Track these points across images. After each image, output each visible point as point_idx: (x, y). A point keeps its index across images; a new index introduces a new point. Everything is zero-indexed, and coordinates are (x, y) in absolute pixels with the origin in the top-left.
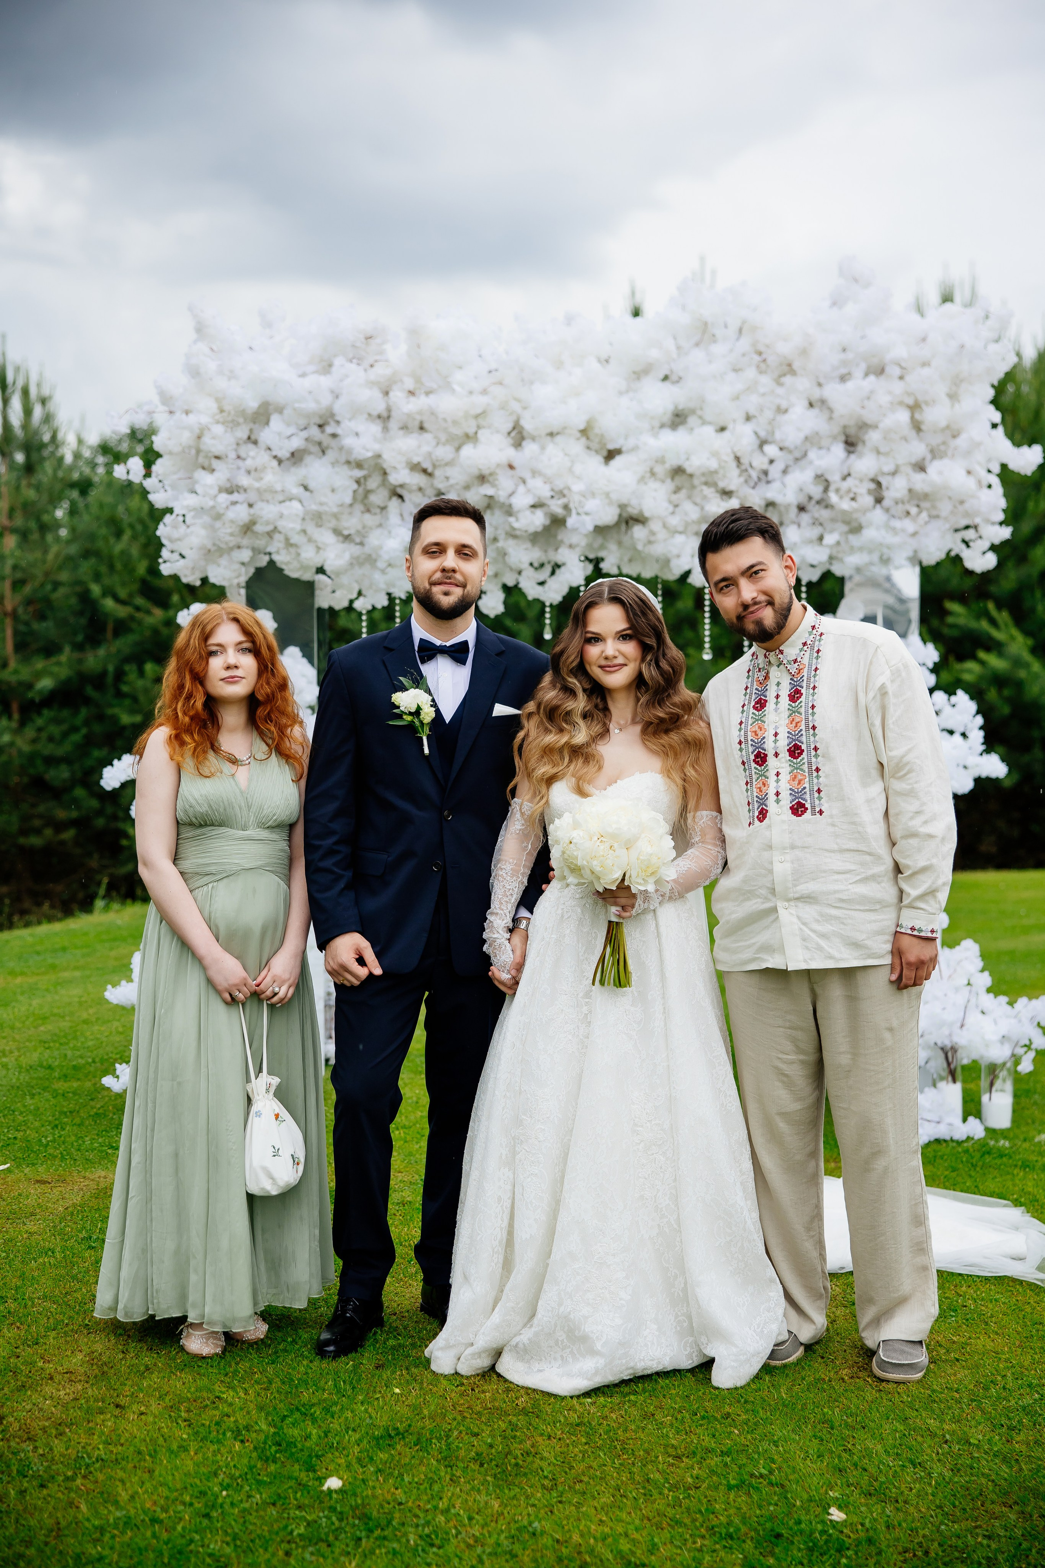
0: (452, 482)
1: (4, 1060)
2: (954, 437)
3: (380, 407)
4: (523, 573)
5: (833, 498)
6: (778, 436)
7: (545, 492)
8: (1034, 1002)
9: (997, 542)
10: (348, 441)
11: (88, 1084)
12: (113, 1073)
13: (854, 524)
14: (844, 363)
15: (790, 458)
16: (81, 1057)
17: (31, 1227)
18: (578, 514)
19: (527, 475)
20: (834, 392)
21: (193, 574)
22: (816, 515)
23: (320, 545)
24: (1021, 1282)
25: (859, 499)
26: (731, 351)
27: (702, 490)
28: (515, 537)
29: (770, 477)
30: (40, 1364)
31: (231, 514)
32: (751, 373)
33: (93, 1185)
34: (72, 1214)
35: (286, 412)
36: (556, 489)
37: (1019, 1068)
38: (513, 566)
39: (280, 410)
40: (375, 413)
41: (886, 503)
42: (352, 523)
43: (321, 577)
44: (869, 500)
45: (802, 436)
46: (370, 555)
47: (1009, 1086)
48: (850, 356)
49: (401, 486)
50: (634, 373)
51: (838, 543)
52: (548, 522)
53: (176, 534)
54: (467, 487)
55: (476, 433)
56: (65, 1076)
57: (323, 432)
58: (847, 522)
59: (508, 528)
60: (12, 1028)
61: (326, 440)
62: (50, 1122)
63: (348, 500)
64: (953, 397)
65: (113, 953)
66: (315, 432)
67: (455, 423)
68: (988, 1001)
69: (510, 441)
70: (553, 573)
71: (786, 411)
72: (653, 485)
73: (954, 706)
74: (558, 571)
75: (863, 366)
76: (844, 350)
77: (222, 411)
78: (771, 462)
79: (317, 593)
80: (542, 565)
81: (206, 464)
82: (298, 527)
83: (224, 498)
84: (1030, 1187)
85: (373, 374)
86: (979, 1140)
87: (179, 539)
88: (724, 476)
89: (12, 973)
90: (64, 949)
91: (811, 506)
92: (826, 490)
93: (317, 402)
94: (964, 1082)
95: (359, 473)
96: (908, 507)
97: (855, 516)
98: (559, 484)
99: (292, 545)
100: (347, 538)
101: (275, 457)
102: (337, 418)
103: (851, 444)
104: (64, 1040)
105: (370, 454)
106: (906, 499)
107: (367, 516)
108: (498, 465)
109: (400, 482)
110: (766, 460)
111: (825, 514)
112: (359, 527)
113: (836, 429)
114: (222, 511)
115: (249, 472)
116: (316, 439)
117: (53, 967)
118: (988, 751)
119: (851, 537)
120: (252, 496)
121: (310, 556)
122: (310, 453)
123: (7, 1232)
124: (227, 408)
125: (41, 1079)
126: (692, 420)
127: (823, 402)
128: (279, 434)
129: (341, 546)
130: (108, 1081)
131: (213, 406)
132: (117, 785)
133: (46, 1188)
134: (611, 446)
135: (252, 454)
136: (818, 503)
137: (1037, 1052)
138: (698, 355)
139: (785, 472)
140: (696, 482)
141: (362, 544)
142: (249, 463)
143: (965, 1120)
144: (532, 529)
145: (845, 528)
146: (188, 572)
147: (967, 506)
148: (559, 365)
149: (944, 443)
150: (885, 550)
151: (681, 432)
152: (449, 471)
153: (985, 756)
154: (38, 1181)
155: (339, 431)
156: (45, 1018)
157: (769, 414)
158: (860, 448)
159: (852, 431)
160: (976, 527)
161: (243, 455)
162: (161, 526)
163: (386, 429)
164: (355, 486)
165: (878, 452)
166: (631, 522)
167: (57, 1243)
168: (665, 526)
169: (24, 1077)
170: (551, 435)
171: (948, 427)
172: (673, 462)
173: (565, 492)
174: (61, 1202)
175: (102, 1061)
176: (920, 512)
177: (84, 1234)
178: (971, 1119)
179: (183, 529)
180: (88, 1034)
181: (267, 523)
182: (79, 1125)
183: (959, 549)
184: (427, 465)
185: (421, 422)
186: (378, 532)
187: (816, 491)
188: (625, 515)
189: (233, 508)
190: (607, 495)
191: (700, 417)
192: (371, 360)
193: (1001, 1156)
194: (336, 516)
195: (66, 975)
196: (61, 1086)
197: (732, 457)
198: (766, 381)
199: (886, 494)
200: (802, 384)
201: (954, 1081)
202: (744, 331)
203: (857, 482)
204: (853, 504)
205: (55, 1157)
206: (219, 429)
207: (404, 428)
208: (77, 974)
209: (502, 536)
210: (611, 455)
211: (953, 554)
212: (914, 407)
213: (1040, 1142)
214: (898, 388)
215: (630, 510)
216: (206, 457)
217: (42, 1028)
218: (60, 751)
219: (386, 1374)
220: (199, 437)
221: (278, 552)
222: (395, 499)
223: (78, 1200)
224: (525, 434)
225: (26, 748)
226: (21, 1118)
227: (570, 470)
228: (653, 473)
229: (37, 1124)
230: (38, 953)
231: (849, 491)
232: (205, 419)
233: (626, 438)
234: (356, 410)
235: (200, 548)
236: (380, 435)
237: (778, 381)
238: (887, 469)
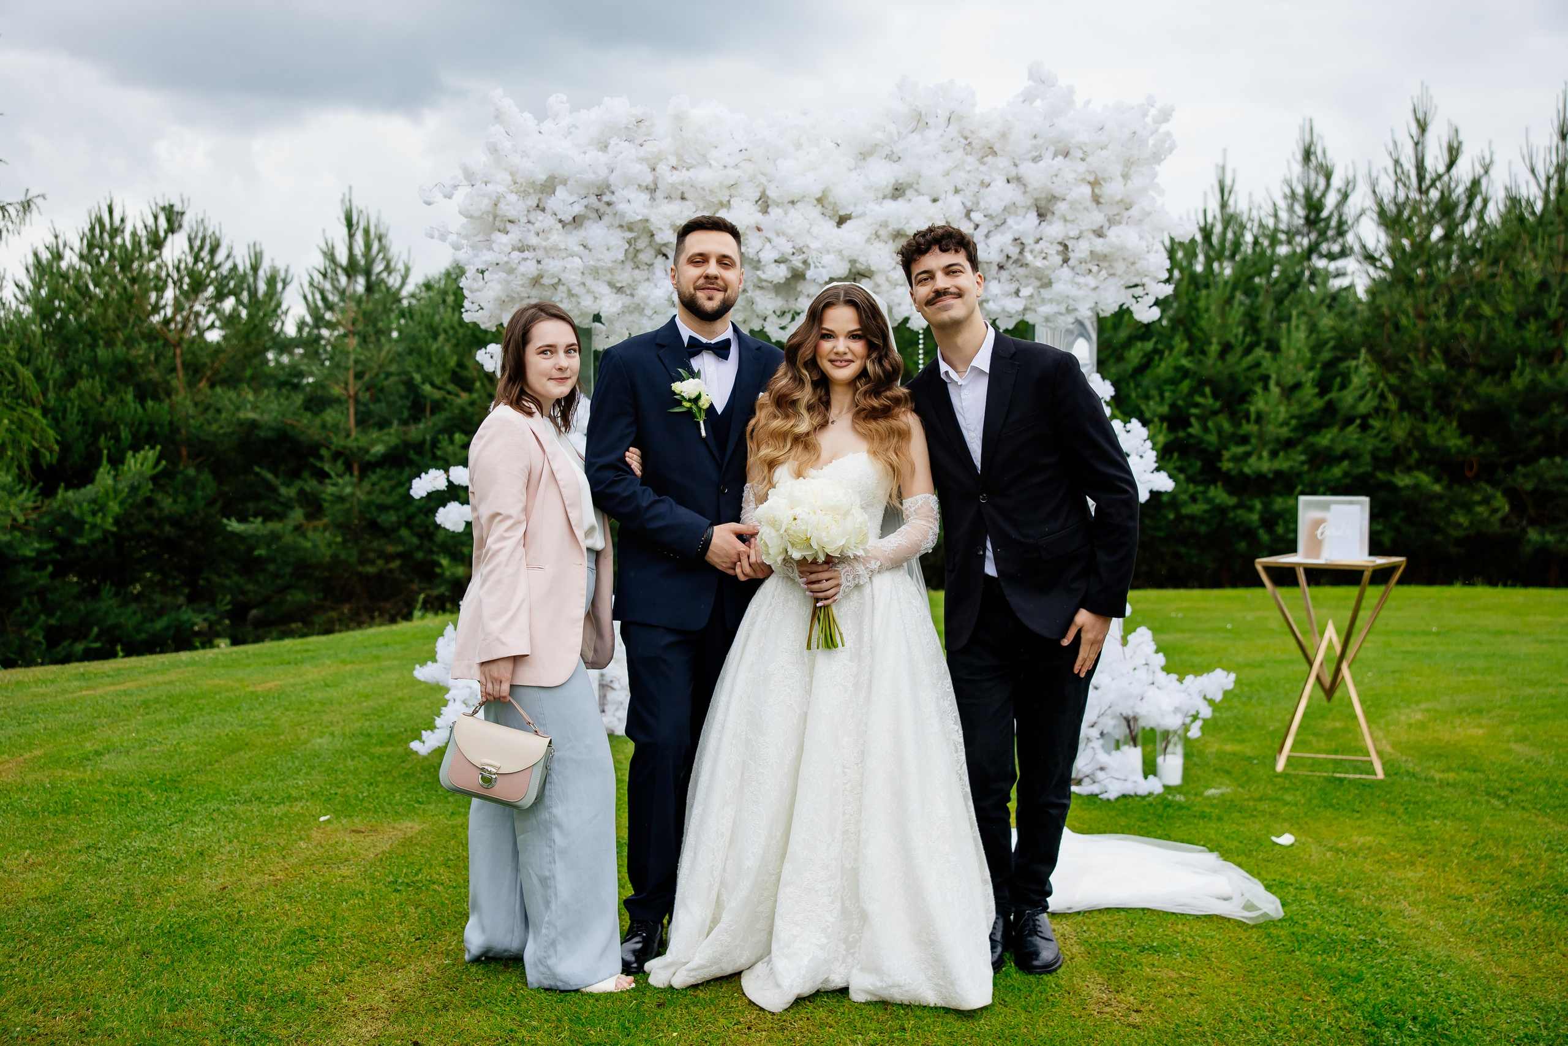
1: (332, 729)
2: (1127, 209)
3: (648, 179)
4: (768, 320)
5: (1028, 257)
6: (982, 205)
7: (788, 249)
8: (1199, 679)
9: (1161, 297)
10: (622, 207)
11: (400, 750)
12: (419, 737)
13: (1046, 280)
14: (1035, 147)
15: (992, 223)
16: (395, 727)
17: (344, 871)
18: (816, 267)
19: (772, 235)
20: (1027, 170)
21: (491, 321)
22: (1014, 273)
23: (597, 295)
24: (1229, 920)
25: (1050, 258)
26: (942, 136)
28: (761, 288)
30: (345, 1001)
31: (522, 269)
32: (959, 154)
33: (400, 834)
34: (381, 860)
35: (569, 183)
36: (797, 247)
37: (1189, 734)
38: (760, 313)
39: (564, 182)
40: (644, 184)
41: (1071, 262)
42: (624, 277)
43: (597, 324)
44: (1058, 259)
45: (1003, 204)
46: (639, 305)
47: (1179, 750)
48: (1040, 141)
49: (665, 245)
50: (861, 153)
51: (1031, 296)
52: (789, 276)
53: (475, 286)
55: (729, 201)
56: (382, 742)
57: (599, 200)
58: (1040, 279)
59: (756, 281)
60: (340, 704)
61: (602, 207)
62: (366, 780)
63: (621, 257)
64: (1125, 176)
65: (426, 647)
66: (593, 200)
67: (711, 192)
68: (1161, 676)
69: (757, 207)
70: (793, 319)
71: (988, 185)
72: (878, 245)
73: (1128, 432)
74: (797, 318)
75: (1052, 149)
76: (1035, 137)
77: (515, 183)
78: (977, 226)
79: (594, 337)
80: (784, 313)
81: (502, 228)
82: (579, 279)
83: (516, 254)
84: (1212, 835)
85: (642, 152)
86: (1159, 795)
87: (478, 290)
89: (344, 662)
90: (386, 645)
91: (1008, 265)
92: (1021, 252)
93: (595, 173)
94: (1144, 745)
95: (629, 235)
96: (1090, 266)
97: (1046, 272)
98: (800, 243)
99: (573, 295)
100: (619, 290)
101: (560, 221)
102: (613, 188)
103: (1041, 216)
104: (381, 714)
105: (639, 218)
106: (1089, 259)
107: (637, 271)
108: (748, 227)
109: (665, 241)
110: (972, 226)
111: (1021, 271)
112: (630, 281)
113: (1030, 202)
114: (514, 267)
115: (537, 234)
116: (594, 206)
117: (377, 658)
118: (1158, 469)
119: (1042, 290)
120: (540, 254)
121: (589, 305)
122: (589, 219)
123: (323, 876)
124: (519, 180)
125: (360, 744)
126: (909, 193)
127: (1018, 179)
128: (564, 201)
129: (614, 296)
130: (415, 745)
131: (510, 178)
132: (424, 494)
133: (360, 837)
134: (842, 213)
135: (540, 218)
136: (1016, 262)
137: (1205, 720)
138: (916, 138)
139: (987, 236)
141: (632, 295)
142: (537, 225)
143: (1146, 777)
144: (776, 281)
145: (1038, 283)
146: (486, 320)
147: (1138, 266)
148: (799, 146)
149: (1118, 214)
150: (1071, 302)
151: (901, 202)
153: (1156, 473)
154: (353, 831)
155: (614, 199)
156: (367, 697)
157: (974, 188)
158: (1049, 217)
159: (1042, 203)
160: (1143, 285)
161: (533, 220)
162: (463, 279)
163: (653, 199)
164: (627, 246)
165: (1065, 220)
166: (858, 277)
167: (366, 886)
168: (887, 280)
169: (347, 743)
170: (793, 202)
171: (1121, 201)
172: (894, 226)
173: (805, 249)
174: (372, 849)
175: (412, 730)
176: (1100, 271)
177: (391, 878)
178: (1151, 777)
179: (481, 282)
180: (402, 709)
181: (553, 276)
182: (391, 783)
183: (1130, 303)
185: (683, 193)
186: (646, 284)
187: (1014, 252)
188: (854, 270)
189: (523, 263)
190: (840, 252)
191: (916, 190)
192: (641, 141)
193: (1181, 807)
194: (610, 271)
195: (387, 663)
196: (378, 750)
198: (971, 161)
199: (1071, 255)
200: (1003, 162)
201: (1135, 745)
202: (952, 120)
203: (1048, 244)
204: (1045, 261)
205: (368, 810)
206: (512, 198)
207: (669, 197)
208: (396, 663)
210: (841, 221)
211: (1125, 307)
212: (1095, 184)
213: (1208, 798)
214: (1082, 167)
215: (858, 265)
216: (502, 221)
217: (365, 704)
218: (389, 501)
219: (668, 1012)
220: (496, 204)
221: (561, 301)
222: (660, 257)
223: (386, 847)
224: (770, 202)
225: (364, 498)
226: (342, 777)
227: (808, 231)
228: (877, 236)
229: (356, 782)
230: (365, 647)
231: (1042, 252)
232: (501, 189)
233: (855, 205)
234: (628, 182)
235: (496, 300)
236: (648, 203)
237: (981, 161)
238: (1072, 234)
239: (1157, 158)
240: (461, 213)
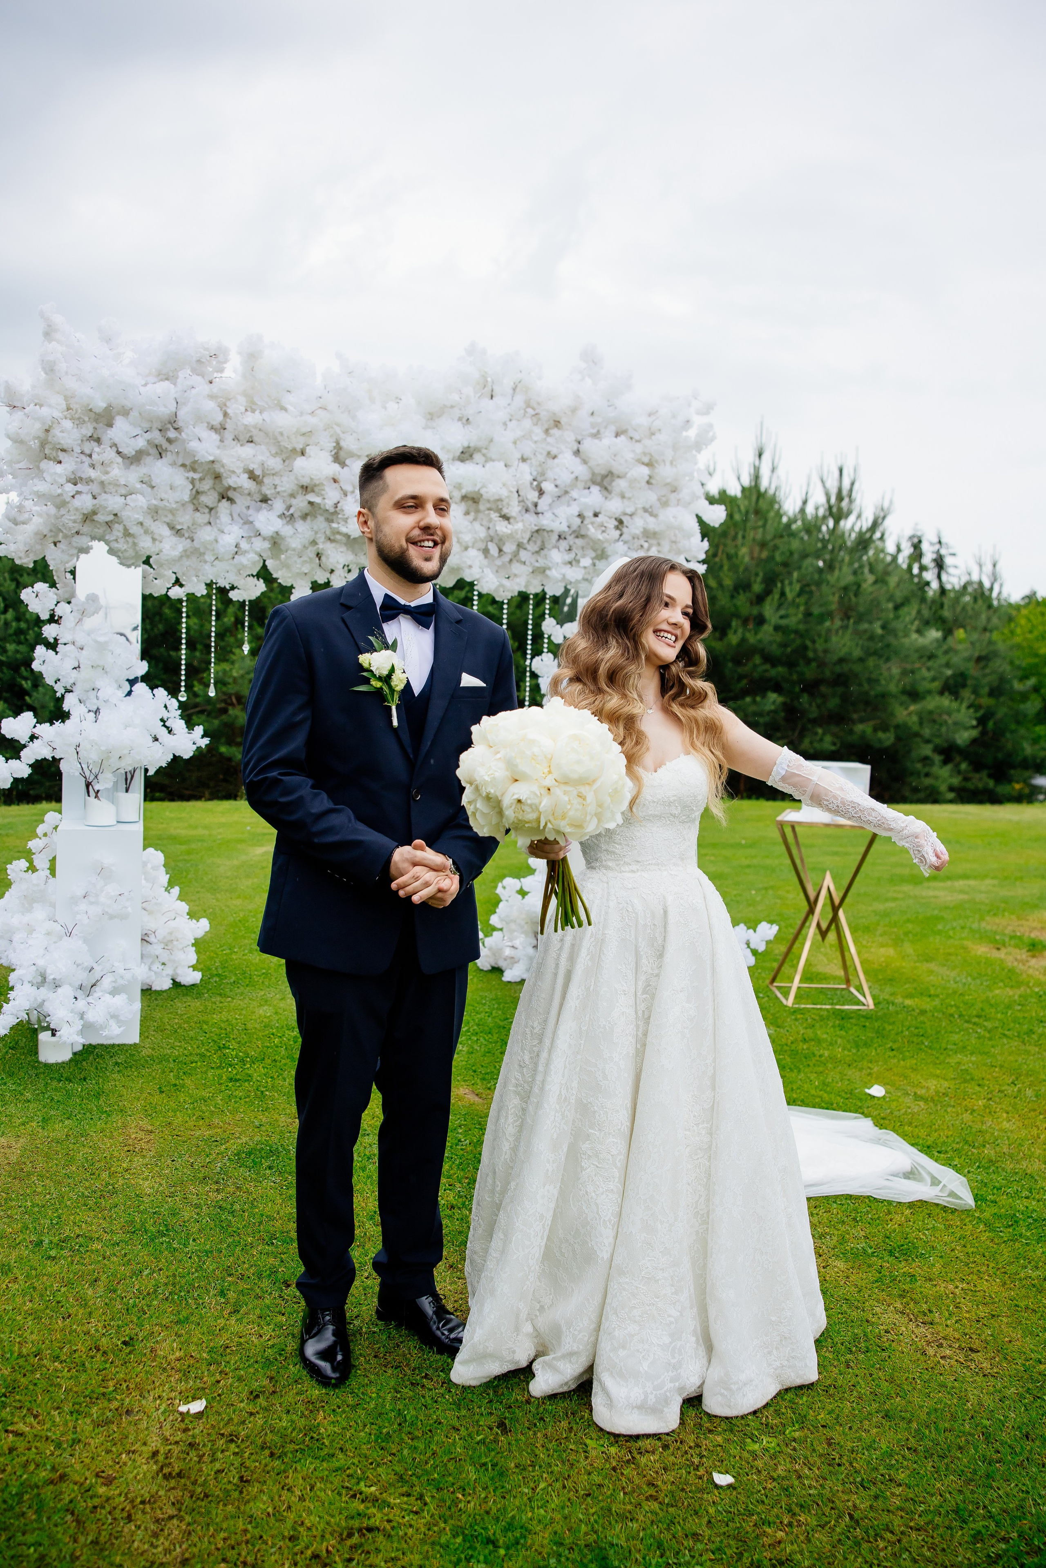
0: (279, 489)
3: (219, 418)
4: (336, 573)
5: (588, 529)
6: (550, 474)
10: (193, 445)
13: (600, 553)
14: (593, 425)
15: (556, 494)
19: (348, 488)
20: (589, 445)
21: (27, 556)
22: (573, 543)
23: (156, 537)
25: (609, 532)
26: (510, 404)
27: (489, 515)
28: (334, 541)
29: (539, 509)
31: (75, 503)
32: (527, 423)
35: (131, 413)
38: (331, 566)
39: (125, 412)
40: (214, 423)
41: (624, 537)
42: (185, 519)
43: (145, 567)
44: (614, 534)
45: (573, 476)
46: (199, 549)
48: (599, 419)
49: (235, 489)
50: (430, 414)
54: (292, 496)
55: (304, 449)
57: (163, 436)
58: (595, 550)
59: (328, 533)
61: (165, 445)
63: (186, 498)
64: (674, 461)
66: (156, 435)
67: (288, 437)
69: (331, 459)
71: (555, 457)
75: (613, 428)
76: (593, 414)
77: (68, 409)
81: (52, 457)
82: (140, 519)
83: (70, 488)
85: (212, 389)
88: (508, 505)
91: (568, 535)
92: (582, 523)
93: (166, 407)
95: (193, 475)
96: (642, 542)
97: (605, 545)
99: (129, 535)
100: (178, 532)
101: (120, 454)
102: (180, 424)
105: (212, 458)
106: (642, 535)
107: (198, 514)
108: (324, 478)
109: (238, 485)
110: (536, 494)
111: (579, 542)
112: (190, 524)
113: (592, 476)
114: (68, 499)
115: (93, 466)
116: (157, 442)
119: (597, 562)
120: (97, 488)
121: (147, 546)
122: (148, 454)
124: (74, 405)
126: (477, 457)
127: (581, 452)
128: (125, 434)
129: (175, 539)
131: (63, 403)
135: (96, 450)
136: (575, 533)
138: (486, 403)
140: (482, 507)
141: (192, 538)
142: (93, 456)
145: (593, 554)
146: (22, 555)
149: (667, 496)
151: (469, 465)
152: (277, 481)
155: (179, 435)
157: (541, 458)
159: (603, 479)
161: (88, 451)
163: (221, 438)
164: (190, 487)
165: (623, 497)
171: (671, 483)
172: (467, 489)
181: (110, 513)
184: (258, 472)
185: (252, 436)
186: (209, 528)
187: (575, 524)
189: (78, 497)
191: (484, 455)
192: (211, 376)
194: (172, 512)
197: (515, 490)
198: (538, 432)
199: (625, 530)
200: (567, 437)
202: (518, 390)
203: (607, 519)
204: (605, 535)
206: (68, 424)
207: (236, 439)
209: (321, 539)
212: (649, 465)
214: (639, 448)
216: (52, 449)
220: (47, 431)
221: (116, 541)
222: (225, 501)
224: (342, 454)
231: (600, 525)
232: (57, 414)
234: (199, 418)
235: (36, 534)
236: (218, 443)
237: (547, 431)
238: (629, 511)
239: (699, 445)
240: (9, 437)
